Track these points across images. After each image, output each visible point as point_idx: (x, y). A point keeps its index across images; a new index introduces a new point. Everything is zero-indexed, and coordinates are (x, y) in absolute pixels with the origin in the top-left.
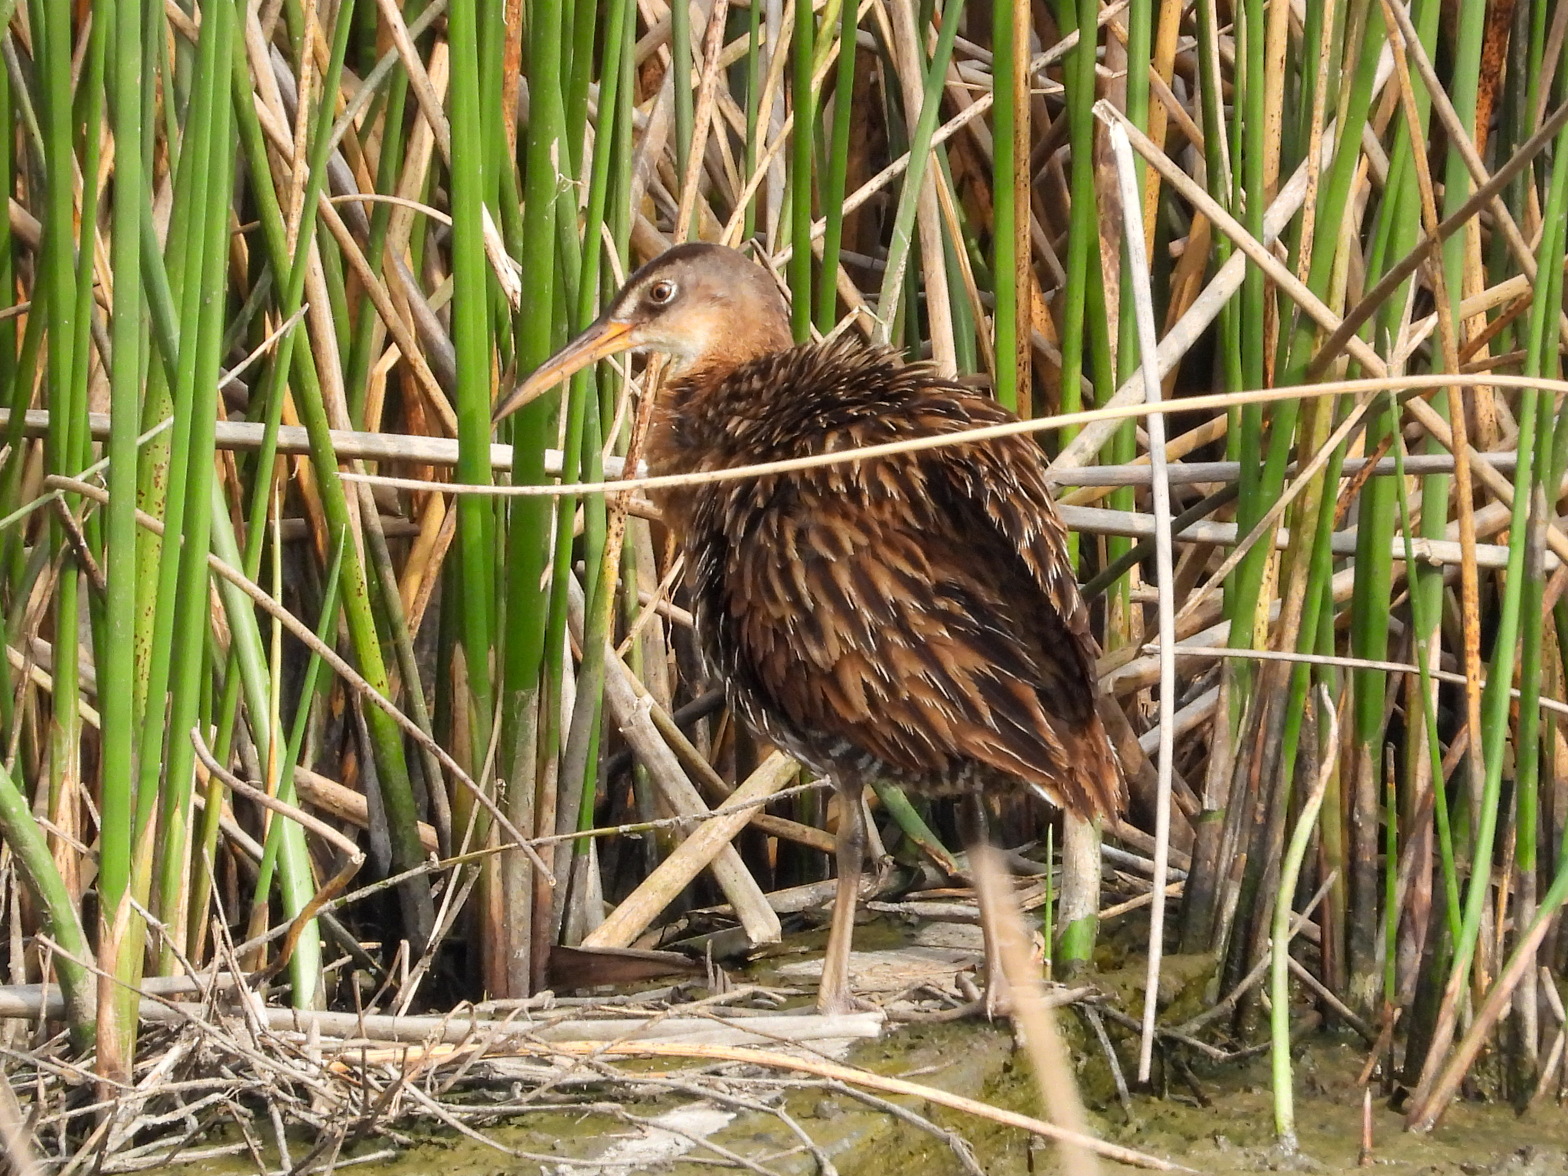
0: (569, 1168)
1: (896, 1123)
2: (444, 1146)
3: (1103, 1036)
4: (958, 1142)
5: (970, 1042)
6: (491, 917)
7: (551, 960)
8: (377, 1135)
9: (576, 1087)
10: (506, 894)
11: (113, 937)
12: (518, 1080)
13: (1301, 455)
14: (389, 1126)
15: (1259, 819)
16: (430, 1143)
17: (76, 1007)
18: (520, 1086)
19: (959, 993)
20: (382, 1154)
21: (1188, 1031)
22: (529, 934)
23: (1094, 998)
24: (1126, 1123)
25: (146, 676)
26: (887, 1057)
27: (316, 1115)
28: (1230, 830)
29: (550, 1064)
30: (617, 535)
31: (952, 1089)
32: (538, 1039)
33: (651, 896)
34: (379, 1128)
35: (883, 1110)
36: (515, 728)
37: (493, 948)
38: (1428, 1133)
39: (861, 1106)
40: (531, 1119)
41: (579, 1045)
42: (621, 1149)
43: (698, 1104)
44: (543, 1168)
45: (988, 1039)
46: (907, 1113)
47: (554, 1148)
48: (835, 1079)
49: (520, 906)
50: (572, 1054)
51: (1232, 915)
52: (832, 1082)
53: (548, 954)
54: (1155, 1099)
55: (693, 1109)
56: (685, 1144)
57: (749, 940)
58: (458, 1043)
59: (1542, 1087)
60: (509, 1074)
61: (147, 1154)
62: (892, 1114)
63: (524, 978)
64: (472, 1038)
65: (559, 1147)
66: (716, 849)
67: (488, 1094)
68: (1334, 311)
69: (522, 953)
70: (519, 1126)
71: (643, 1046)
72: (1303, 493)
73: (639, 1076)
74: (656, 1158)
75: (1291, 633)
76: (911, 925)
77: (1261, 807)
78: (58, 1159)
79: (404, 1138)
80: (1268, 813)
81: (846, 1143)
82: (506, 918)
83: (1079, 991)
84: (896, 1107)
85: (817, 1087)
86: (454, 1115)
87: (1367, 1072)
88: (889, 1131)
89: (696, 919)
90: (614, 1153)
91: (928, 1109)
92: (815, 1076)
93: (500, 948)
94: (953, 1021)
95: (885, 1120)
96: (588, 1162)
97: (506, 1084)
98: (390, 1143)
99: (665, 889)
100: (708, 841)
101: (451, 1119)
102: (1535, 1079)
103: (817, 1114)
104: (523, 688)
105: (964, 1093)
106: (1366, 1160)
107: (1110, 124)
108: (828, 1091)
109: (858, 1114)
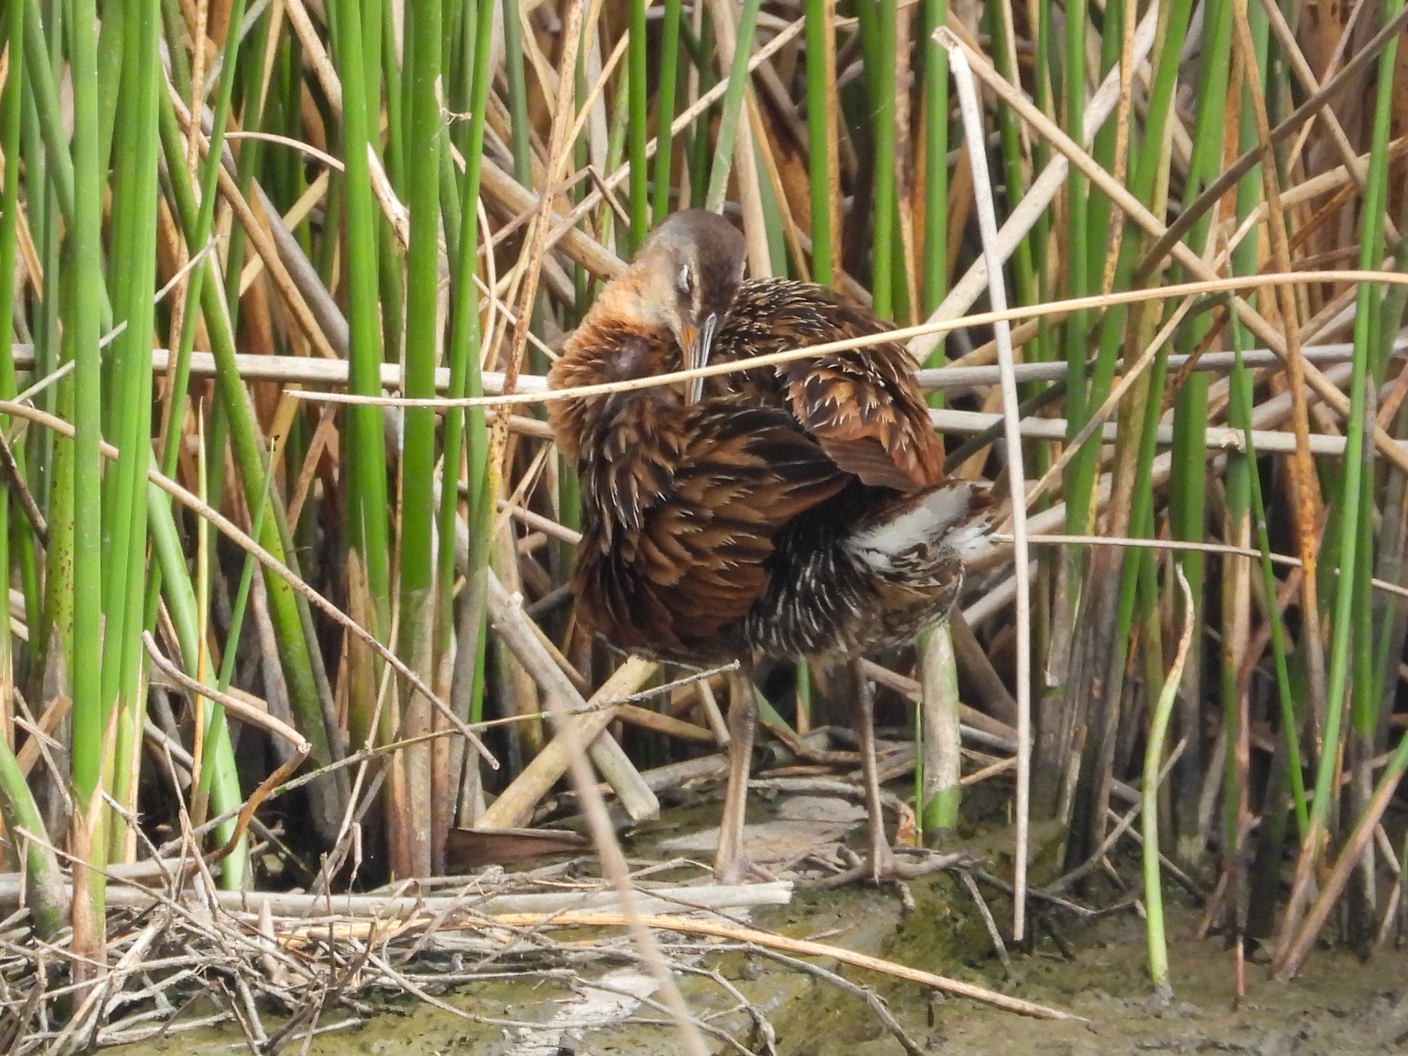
0: (529, 1031)
1: (815, 982)
2: (401, 1014)
3: (978, 898)
4: (875, 998)
5: (864, 906)
6: (394, 801)
7: (449, 841)
8: (342, 1005)
9: (513, 957)
10: (407, 781)
11: (87, 828)
12: (458, 951)
13: (1129, 353)
14: (352, 996)
15: (1096, 693)
16: (388, 1011)
17: (38, 894)
18: (461, 957)
19: (841, 862)
20: (349, 1022)
21: (1055, 891)
22: (429, 817)
23: (967, 862)
24: (1006, 978)
25: (71, 586)
26: (791, 922)
27: (280, 988)
28: (1070, 704)
29: (483, 936)
30: (500, 443)
31: (857, 949)
32: (477, 912)
33: (535, 779)
34: (344, 999)
35: (802, 970)
36: (413, 625)
37: (397, 832)
38: (1291, 980)
39: (780, 967)
40: (474, 987)
41: (513, 918)
42: (568, 1013)
43: (626, 970)
44: (505, 1031)
45: (880, 903)
46: (826, 973)
47: (506, 1013)
48: (756, 943)
49: (421, 792)
50: (508, 926)
51: (1075, 785)
52: (753, 946)
53: (446, 835)
54: (1026, 956)
55: (623, 974)
56: (629, 1004)
57: (630, 818)
58: (405, 918)
59: (1383, 935)
60: (449, 946)
61: (126, 1029)
62: (812, 974)
63: (425, 859)
64: (417, 913)
65: (511, 1012)
66: (593, 734)
67: (431, 965)
68: (1157, 217)
69: (424, 835)
70: (467, 994)
71: (573, 916)
72: (1131, 389)
73: (569, 945)
74: (604, 1020)
75: (1123, 519)
76: (769, 801)
77: (1098, 682)
78: (40, 1035)
79: (364, 1007)
80: (1105, 689)
81: (775, 1000)
82: (409, 805)
83: (953, 857)
84: (814, 967)
85: (739, 951)
86: (416, 984)
87: (1205, 925)
88: (810, 989)
89: (564, 801)
90: (563, 1017)
91: (840, 966)
92: (731, 940)
93: (404, 831)
94: (839, 886)
95: (805, 980)
96: (543, 1026)
97: (447, 956)
98: (353, 1012)
99: (548, 774)
100: (585, 727)
101: (415, 989)
102: (1375, 926)
103: (743, 976)
104: (419, 588)
105: (867, 953)
106: (1240, 1006)
107: (950, 48)
108: (748, 954)
109: (779, 974)
